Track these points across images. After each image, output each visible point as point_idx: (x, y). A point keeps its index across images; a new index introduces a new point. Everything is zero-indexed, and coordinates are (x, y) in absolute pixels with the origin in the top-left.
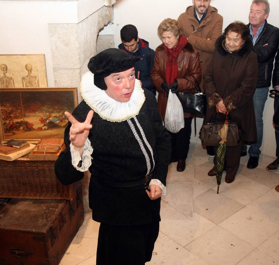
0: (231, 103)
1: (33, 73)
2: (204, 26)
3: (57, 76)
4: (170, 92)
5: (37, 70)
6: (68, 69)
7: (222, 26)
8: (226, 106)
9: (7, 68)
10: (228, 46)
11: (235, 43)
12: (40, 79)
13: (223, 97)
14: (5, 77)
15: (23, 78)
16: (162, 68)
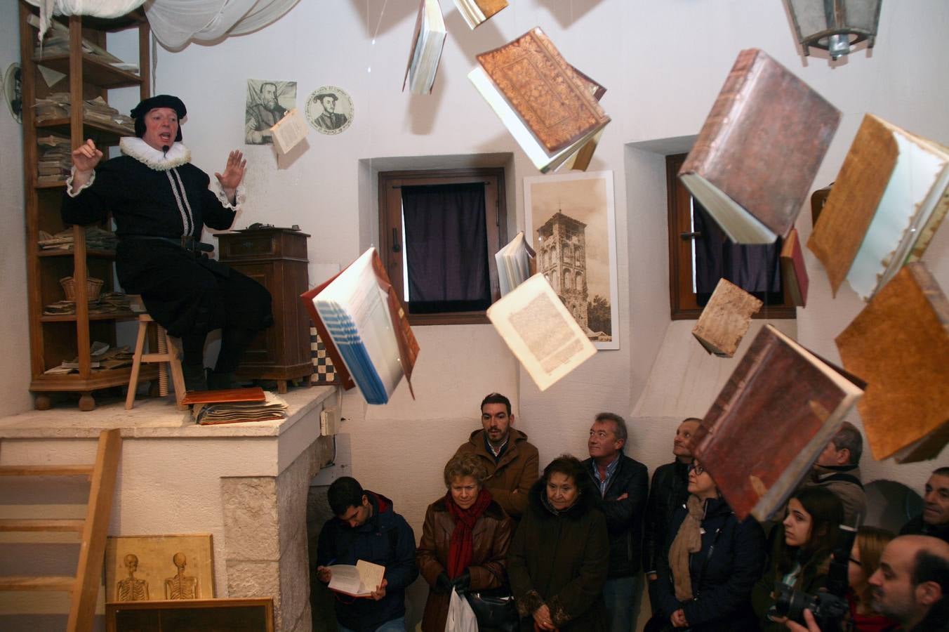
0: (559, 609)
1: (188, 572)
2: (506, 466)
3: (234, 576)
4: (454, 593)
5: (196, 566)
6: (255, 562)
7: (537, 465)
8: (552, 616)
9: (137, 562)
10: (551, 501)
11: (563, 494)
12: (200, 583)
13: (546, 599)
14: (132, 579)
15: (168, 582)
16: (442, 545)
